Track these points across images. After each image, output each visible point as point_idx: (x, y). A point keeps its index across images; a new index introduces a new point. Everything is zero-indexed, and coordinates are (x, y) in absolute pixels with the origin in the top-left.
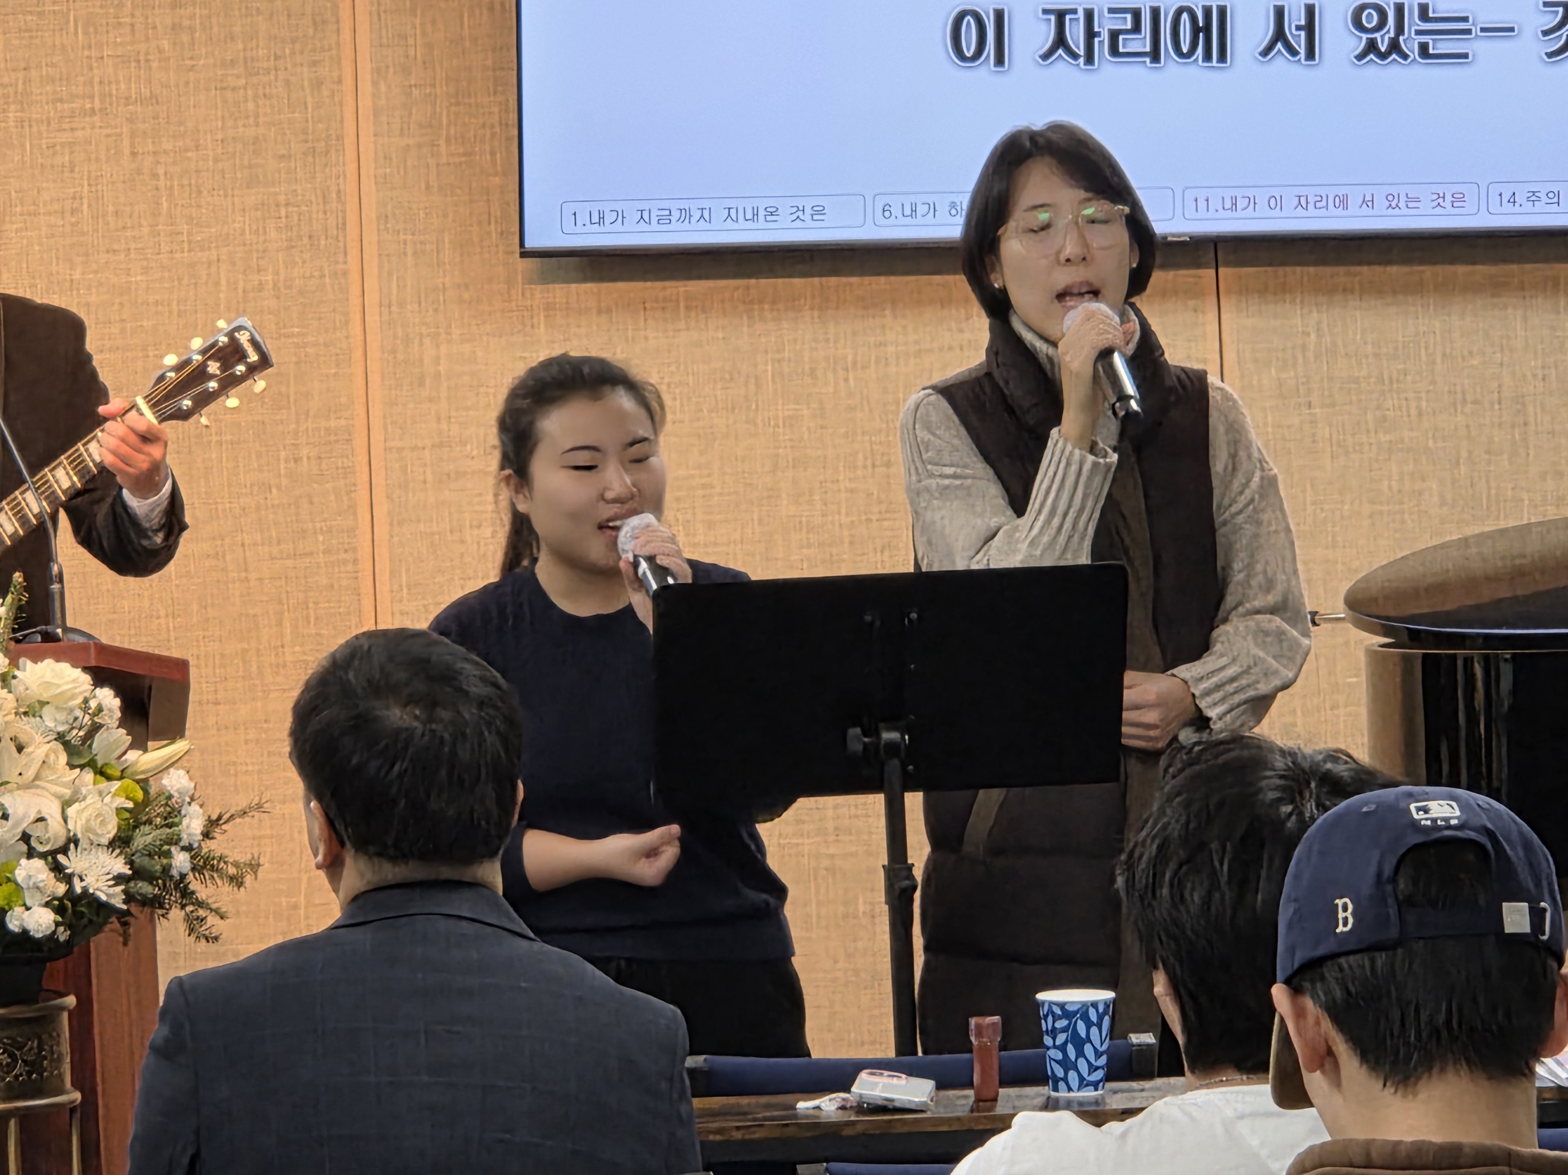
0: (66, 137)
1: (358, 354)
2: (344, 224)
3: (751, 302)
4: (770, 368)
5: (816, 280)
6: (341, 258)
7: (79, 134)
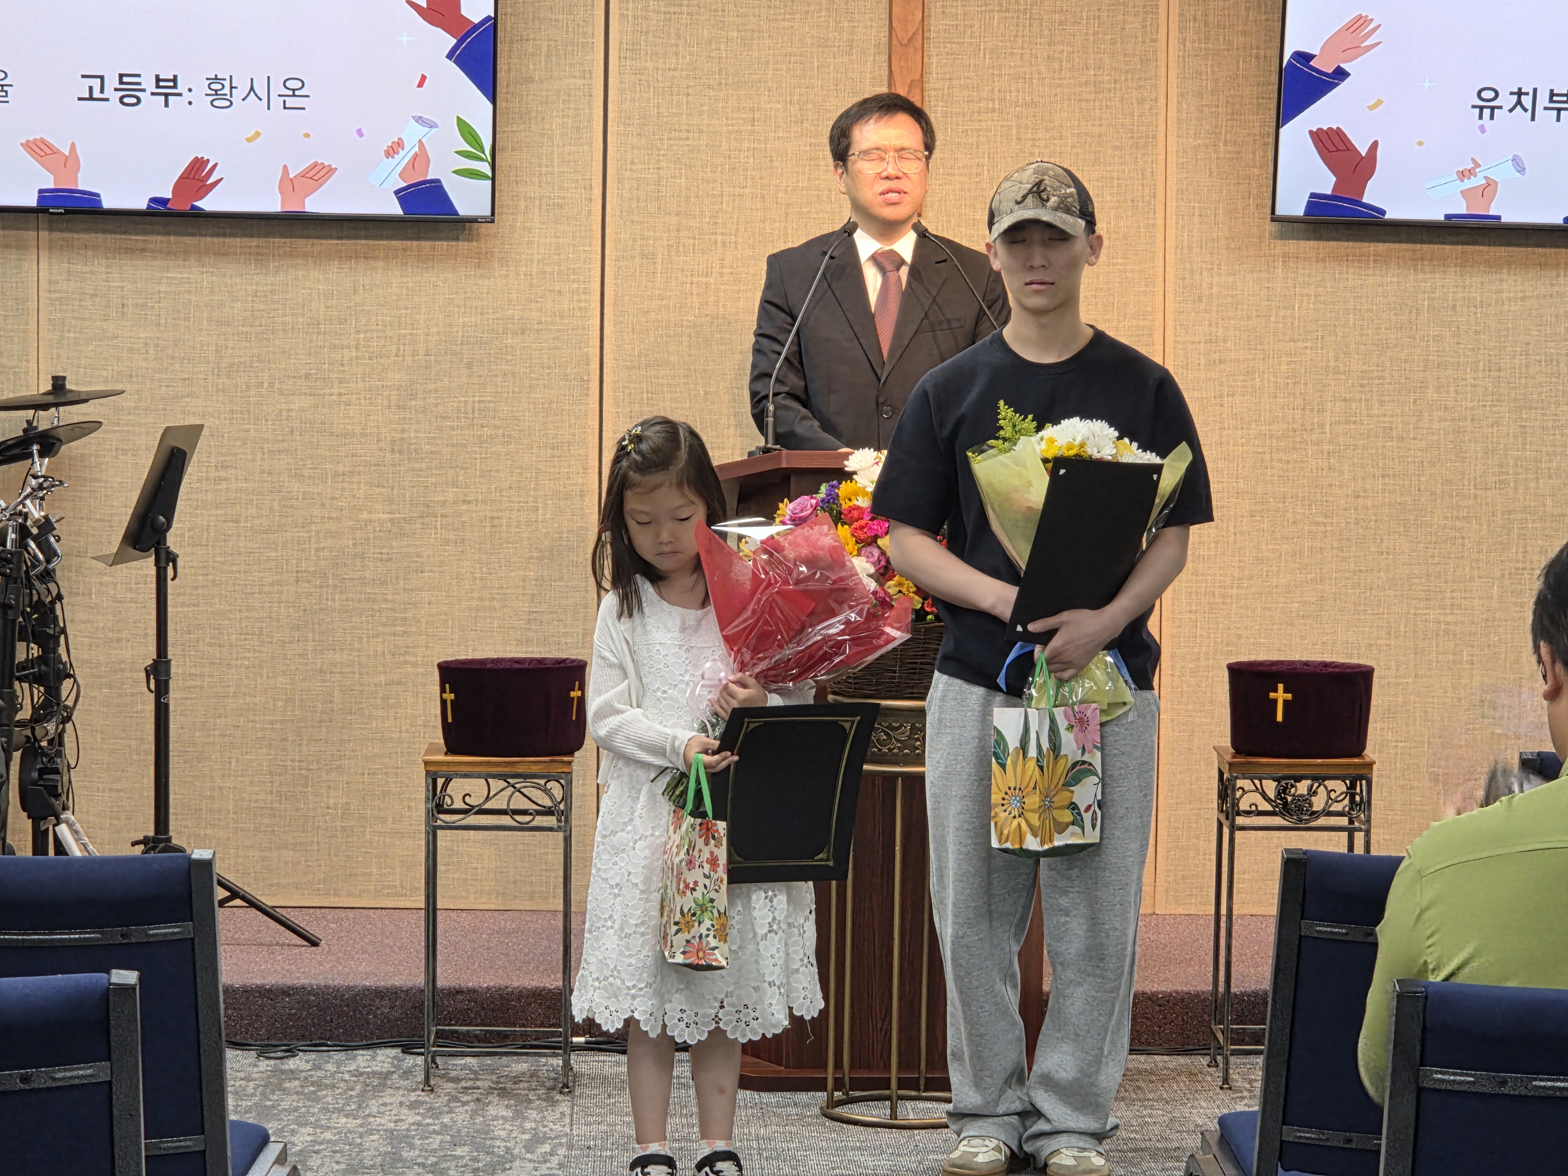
0: (975, 126)
1: (1161, 279)
2: (1155, 194)
3: (1416, 260)
4: (1426, 303)
5: (1460, 247)
6: (1151, 215)
7: (984, 124)
